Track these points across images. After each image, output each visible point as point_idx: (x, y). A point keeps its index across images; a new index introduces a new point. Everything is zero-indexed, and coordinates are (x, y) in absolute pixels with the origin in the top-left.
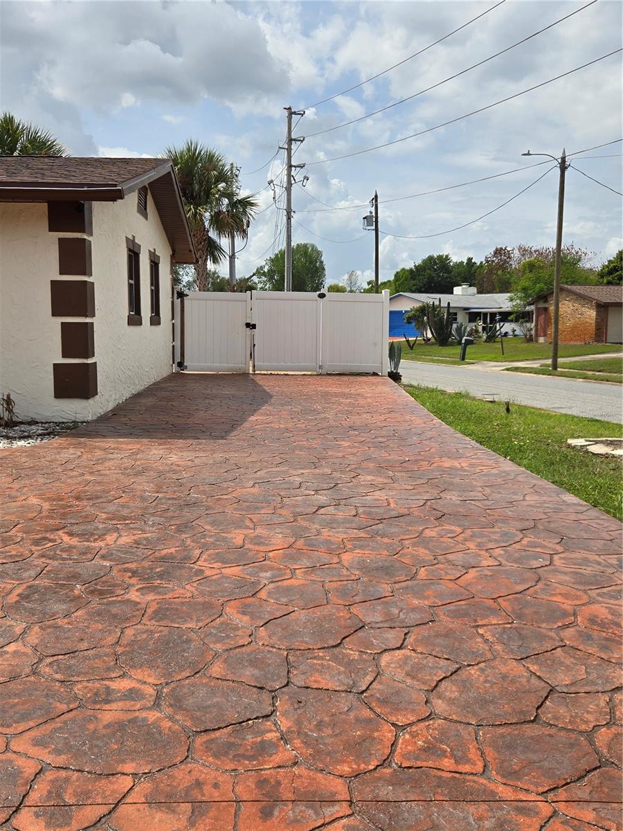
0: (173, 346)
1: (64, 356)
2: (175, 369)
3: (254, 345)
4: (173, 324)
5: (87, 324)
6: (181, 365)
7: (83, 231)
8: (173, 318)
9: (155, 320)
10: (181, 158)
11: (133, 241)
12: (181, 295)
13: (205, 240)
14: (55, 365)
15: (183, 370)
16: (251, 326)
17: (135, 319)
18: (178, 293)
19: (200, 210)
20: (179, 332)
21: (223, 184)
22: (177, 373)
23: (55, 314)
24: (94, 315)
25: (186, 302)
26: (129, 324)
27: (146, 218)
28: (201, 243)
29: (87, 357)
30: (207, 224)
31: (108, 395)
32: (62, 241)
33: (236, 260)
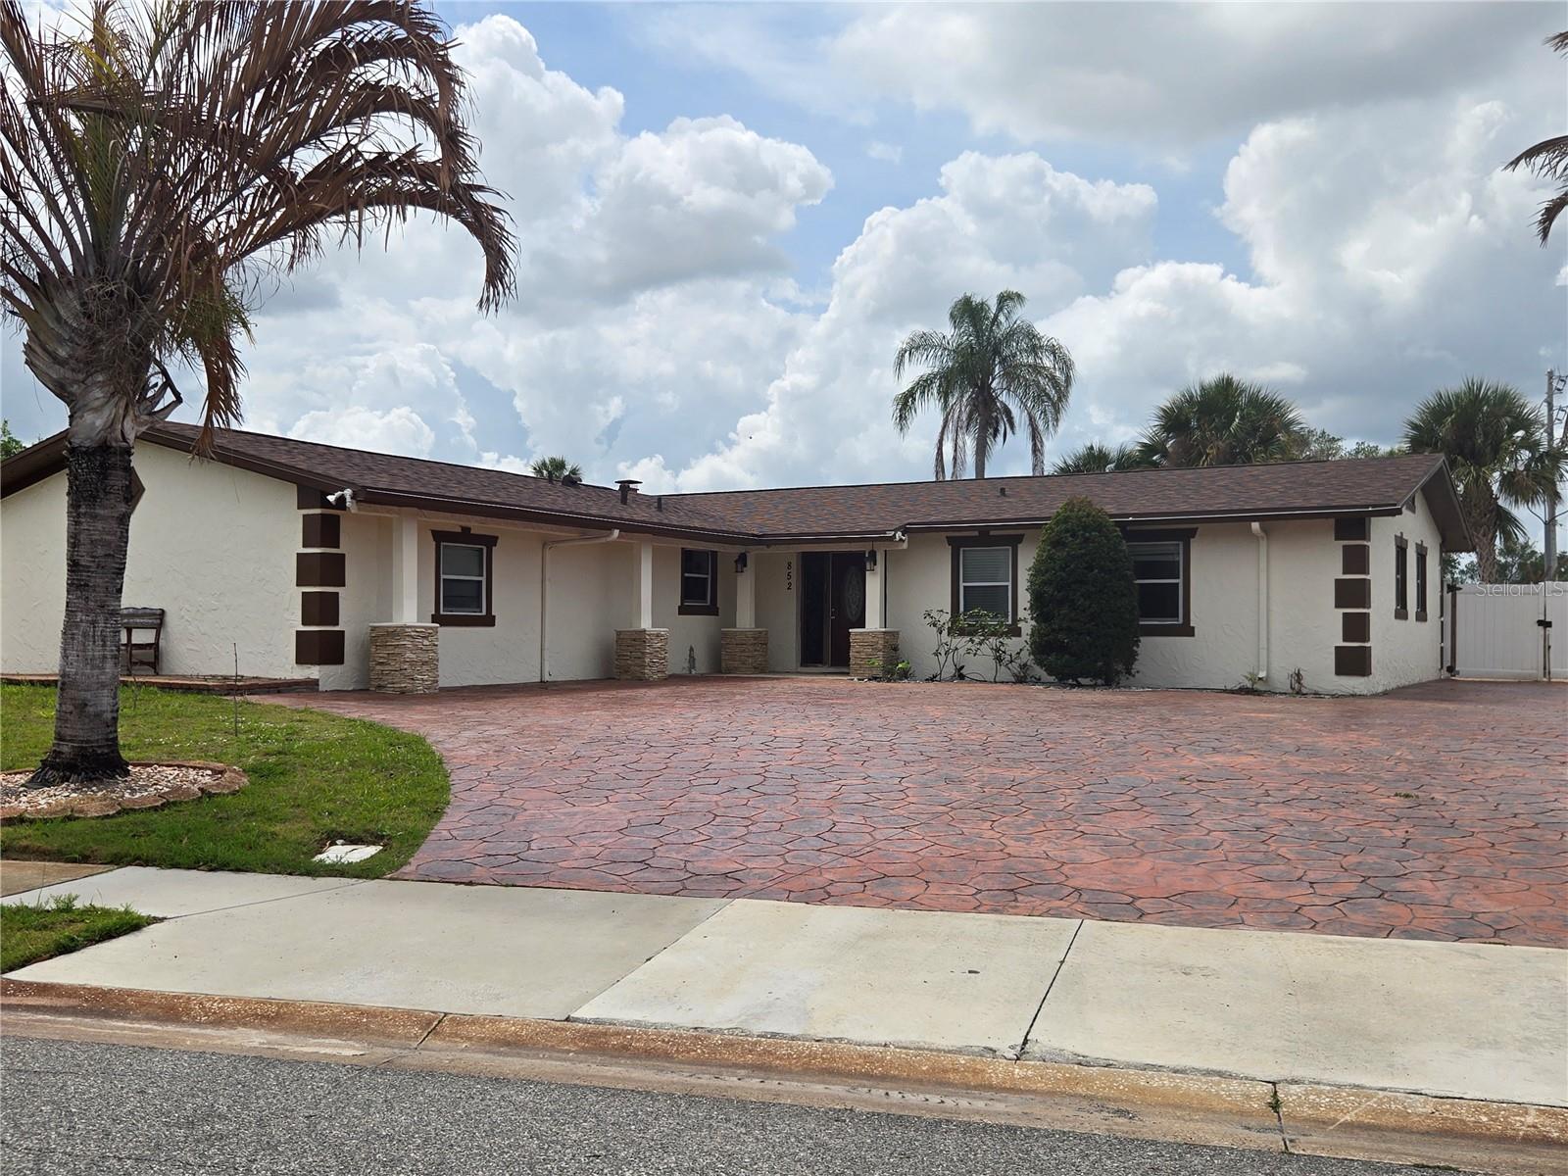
0: (1442, 648)
1: (1344, 640)
2: (1445, 674)
3: (1549, 647)
4: (1442, 622)
5: (1365, 613)
6: (1451, 669)
7: (1364, 539)
8: (1442, 616)
9: (1422, 616)
10: (1457, 403)
11: (1401, 537)
12: (1453, 589)
13: (1491, 512)
14: (1337, 648)
15: (1454, 676)
16: (1545, 624)
17: (1401, 613)
18: (1448, 586)
19: (1484, 472)
20: (1450, 631)
21: (1520, 433)
22: (1447, 680)
23: (1338, 606)
24: (1369, 607)
25: (1458, 596)
26: (1396, 617)
27: (1414, 512)
28: (1485, 515)
29: (1364, 641)
30: (1495, 488)
31: (1380, 678)
32: (1345, 547)
33: (1558, 528)
